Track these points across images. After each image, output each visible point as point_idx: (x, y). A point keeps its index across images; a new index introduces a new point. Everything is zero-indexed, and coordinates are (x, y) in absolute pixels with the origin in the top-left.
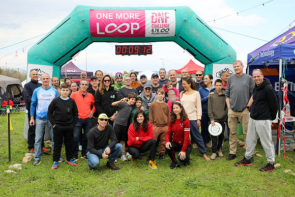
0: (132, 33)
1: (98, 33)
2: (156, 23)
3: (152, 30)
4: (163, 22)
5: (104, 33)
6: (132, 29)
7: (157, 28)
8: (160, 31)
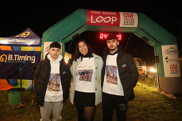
0: (112, 23)
1: (92, 22)
2: (127, 18)
3: (124, 22)
4: (130, 17)
5: (95, 22)
6: (113, 20)
7: (127, 21)
8: (129, 22)
